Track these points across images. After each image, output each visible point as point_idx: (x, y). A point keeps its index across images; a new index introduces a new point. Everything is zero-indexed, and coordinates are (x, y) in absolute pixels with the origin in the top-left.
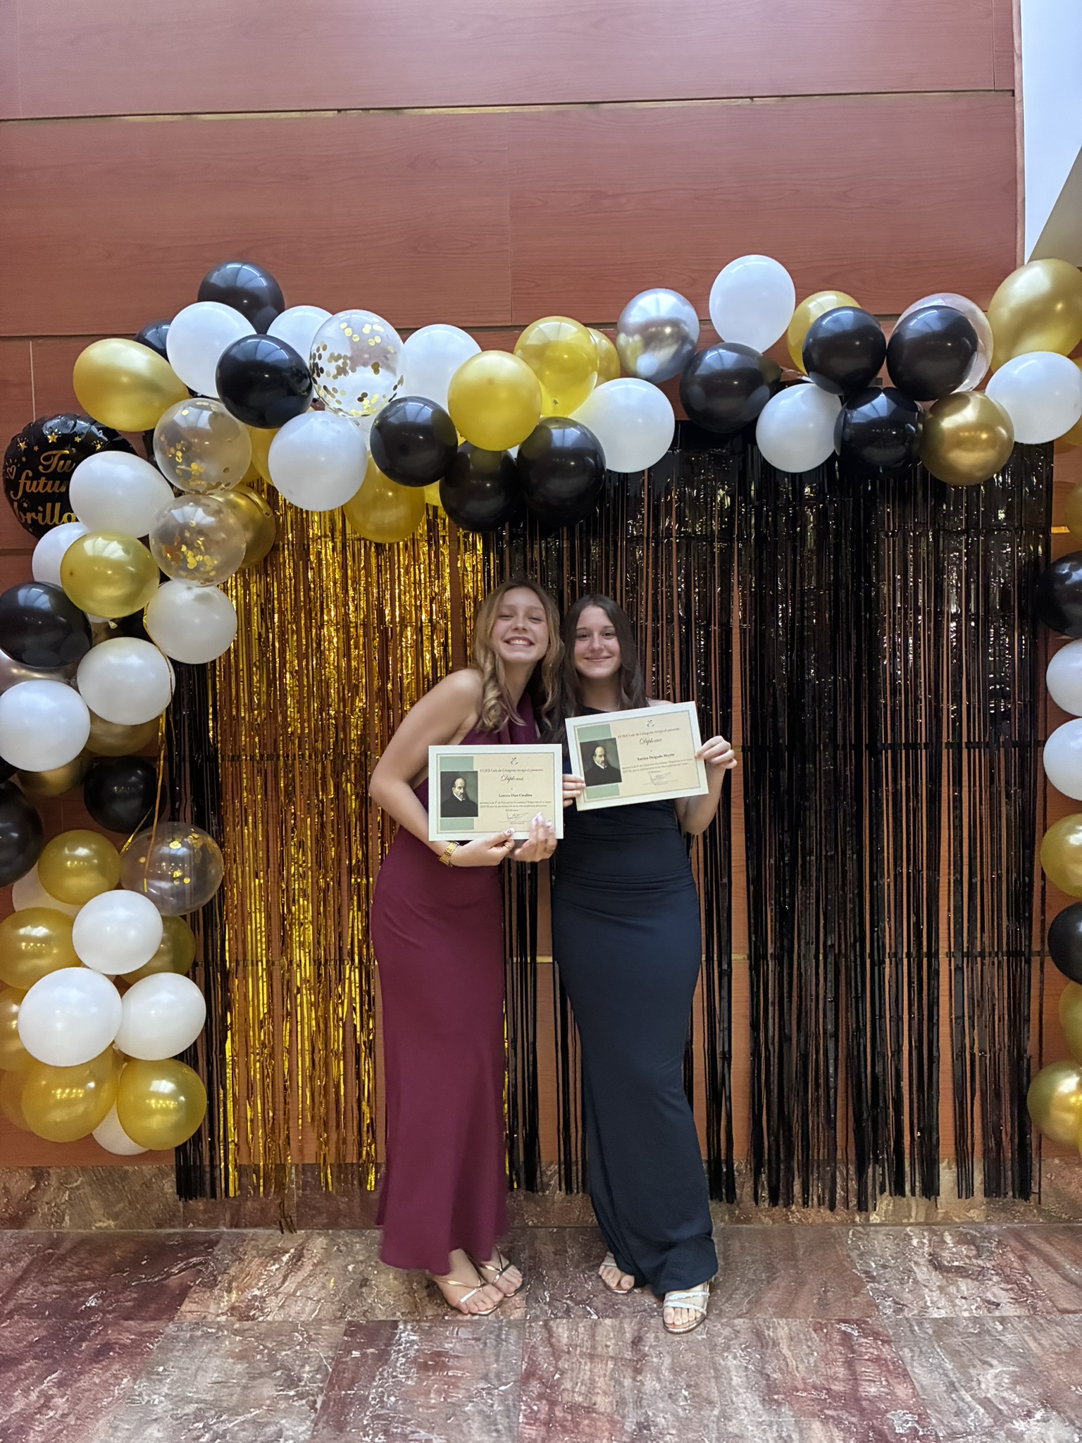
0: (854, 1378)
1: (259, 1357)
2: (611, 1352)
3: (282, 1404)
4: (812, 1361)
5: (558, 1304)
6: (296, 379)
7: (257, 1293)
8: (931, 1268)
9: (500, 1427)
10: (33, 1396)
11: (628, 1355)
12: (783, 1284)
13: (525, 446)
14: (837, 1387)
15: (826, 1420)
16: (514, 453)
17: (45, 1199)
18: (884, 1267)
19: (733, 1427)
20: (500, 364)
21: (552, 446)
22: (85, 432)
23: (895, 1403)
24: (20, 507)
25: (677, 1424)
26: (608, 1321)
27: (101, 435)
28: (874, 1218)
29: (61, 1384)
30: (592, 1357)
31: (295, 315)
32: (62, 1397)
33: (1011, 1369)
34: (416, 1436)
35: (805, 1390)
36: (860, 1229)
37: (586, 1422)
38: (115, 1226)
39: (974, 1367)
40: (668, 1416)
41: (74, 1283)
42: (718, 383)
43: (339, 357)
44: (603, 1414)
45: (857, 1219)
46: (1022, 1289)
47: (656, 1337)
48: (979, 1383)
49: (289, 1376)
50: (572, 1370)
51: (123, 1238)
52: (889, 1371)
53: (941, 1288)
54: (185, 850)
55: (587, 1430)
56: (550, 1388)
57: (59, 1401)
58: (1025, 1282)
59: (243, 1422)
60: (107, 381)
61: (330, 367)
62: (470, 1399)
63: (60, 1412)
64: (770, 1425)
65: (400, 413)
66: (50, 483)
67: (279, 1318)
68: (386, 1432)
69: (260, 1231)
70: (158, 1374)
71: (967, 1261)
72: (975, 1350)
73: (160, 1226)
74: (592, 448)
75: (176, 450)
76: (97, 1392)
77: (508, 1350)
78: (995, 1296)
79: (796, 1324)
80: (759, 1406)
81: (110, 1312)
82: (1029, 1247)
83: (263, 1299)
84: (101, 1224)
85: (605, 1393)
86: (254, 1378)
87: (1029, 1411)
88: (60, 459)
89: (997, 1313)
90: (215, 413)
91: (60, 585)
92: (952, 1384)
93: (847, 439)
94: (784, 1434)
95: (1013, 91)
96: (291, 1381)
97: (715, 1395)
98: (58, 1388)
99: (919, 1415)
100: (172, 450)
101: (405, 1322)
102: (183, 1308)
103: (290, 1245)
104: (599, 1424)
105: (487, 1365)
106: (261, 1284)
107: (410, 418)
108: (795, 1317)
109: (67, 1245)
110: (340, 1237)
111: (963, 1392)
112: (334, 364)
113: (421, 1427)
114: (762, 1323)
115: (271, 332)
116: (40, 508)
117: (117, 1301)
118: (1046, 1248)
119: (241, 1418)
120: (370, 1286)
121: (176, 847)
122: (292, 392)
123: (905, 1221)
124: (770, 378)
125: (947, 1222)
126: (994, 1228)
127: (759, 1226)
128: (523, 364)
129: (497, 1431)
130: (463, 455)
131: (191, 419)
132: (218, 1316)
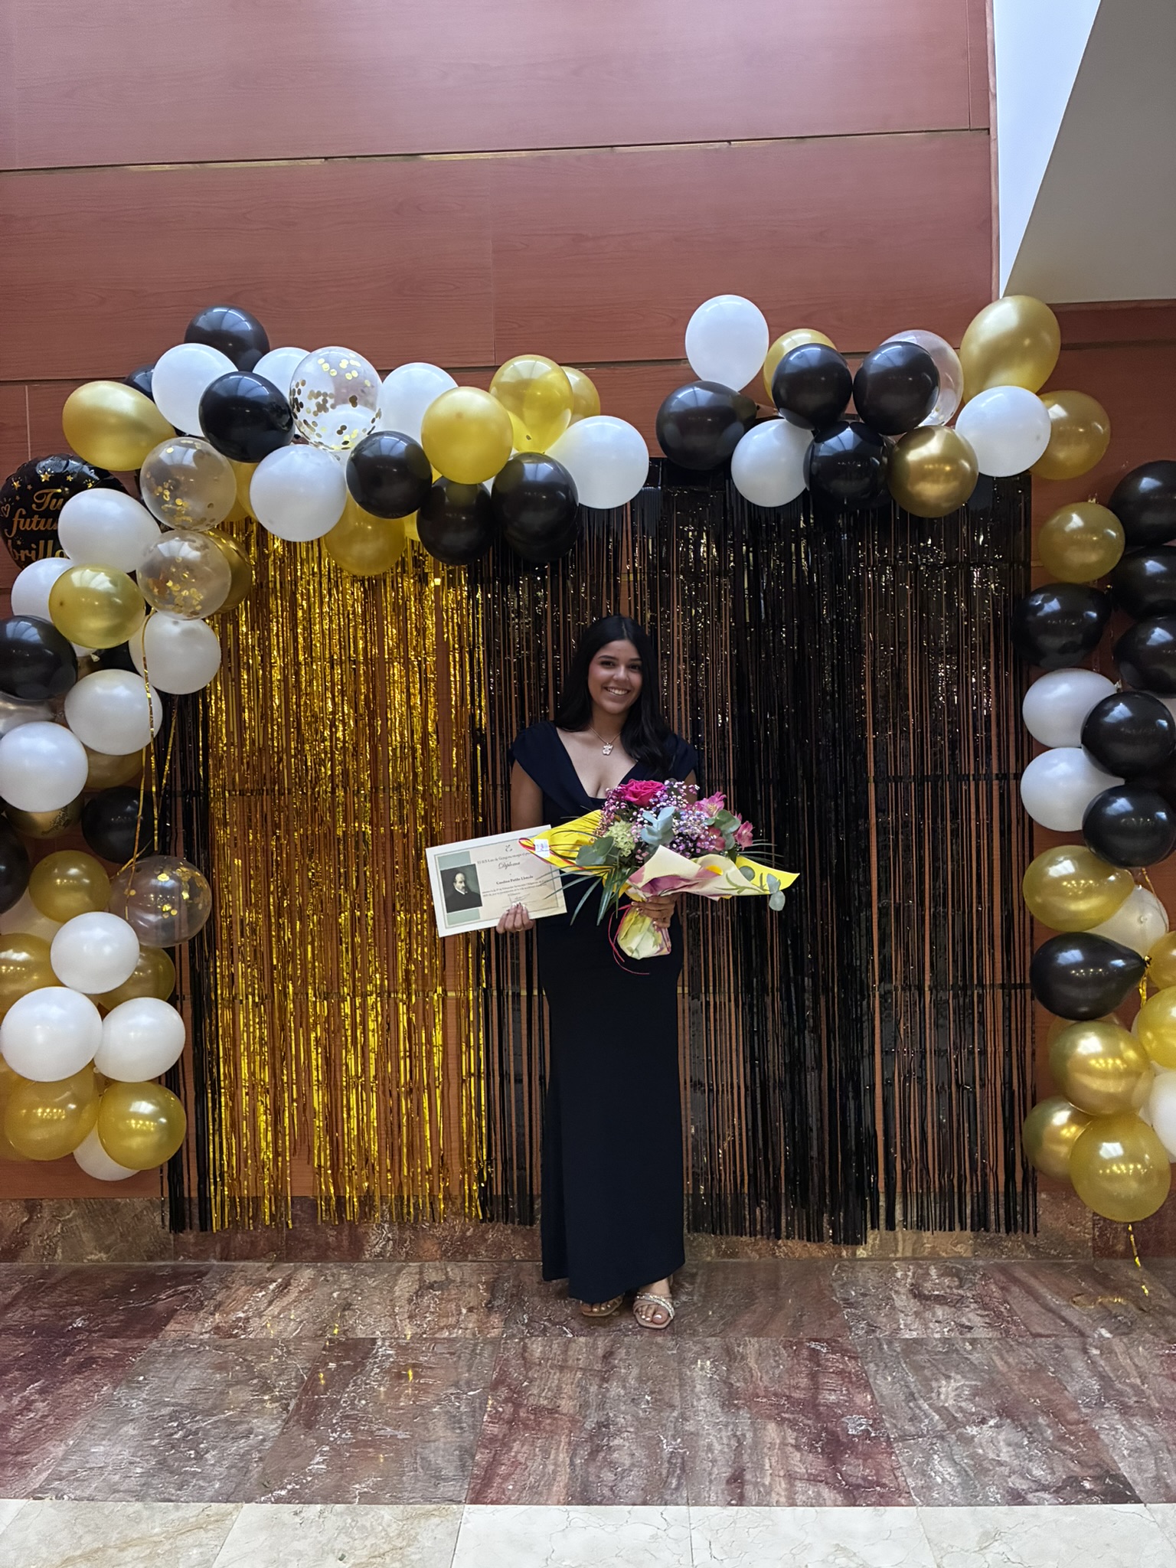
0: (816, 1387)
1: (238, 1368)
2: (581, 1364)
3: (256, 1407)
4: (777, 1372)
5: (536, 1325)
6: (275, 415)
7: (242, 1315)
8: (910, 1296)
9: (465, 1425)
10: (16, 1401)
11: (598, 1367)
12: (761, 1309)
13: (500, 478)
14: (797, 1395)
15: (781, 1422)
16: (489, 485)
17: (38, 1232)
18: (864, 1295)
19: (689, 1427)
20: (473, 400)
21: (524, 480)
22: (76, 471)
23: (851, 1408)
24: (14, 545)
25: (635, 1423)
26: (582, 1339)
27: (93, 475)
28: (861, 1252)
29: (42, 1391)
30: (562, 1368)
31: (279, 356)
32: (43, 1401)
33: (973, 1383)
34: (382, 1432)
35: (765, 1397)
36: (847, 1263)
37: (548, 1421)
38: (108, 1258)
39: (937, 1380)
40: (629, 1417)
41: (63, 1307)
42: (690, 420)
43: (318, 394)
44: (565, 1415)
45: (844, 1253)
46: (999, 1315)
47: (628, 1353)
48: (939, 1394)
49: (265, 1383)
50: (541, 1379)
51: (115, 1269)
52: (851, 1382)
53: (917, 1314)
54: (173, 882)
55: (548, 1428)
56: (518, 1393)
57: (41, 1406)
58: (1003, 1310)
59: (216, 1422)
60: (96, 422)
61: (310, 405)
62: (438, 1402)
63: (40, 1414)
64: (726, 1425)
65: (376, 445)
66: (43, 520)
67: (261, 1336)
68: (354, 1431)
69: (250, 1264)
70: (138, 1382)
71: (948, 1291)
72: (940, 1366)
73: (150, 1259)
74: (564, 483)
75: (164, 489)
76: (78, 1397)
77: (481, 1362)
78: (969, 1320)
79: (765, 1342)
80: (718, 1409)
81: (95, 1332)
82: (1016, 1281)
83: (247, 1319)
84: (93, 1257)
85: (570, 1398)
86: (230, 1386)
87: (984, 1418)
88: (52, 498)
89: (969, 1336)
90: (199, 451)
91: (48, 619)
92: (912, 1394)
93: (814, 472)
94: (738, 1433)
95: (988, 129)
96: (266, 1388)
97: (677, 1401)
98: (40, 1394)
99: (875, 1420)
100: (160, 489)
101: (384, 1339)
102: (168, 1328)
103: (277, 1275)
104: (561, 1423)
105: (459, 1374)
106: (246, 1308)
107: (385, 452)
108: (768, 1336)
109: (59, 1275)
110: (328, 1269)
111: (921, 1401)
112: (314, 401)
113: (387, 1424)
114: (732, 1340)
115: (255, 371)
116: (34, 546)
117: (104, 1322)
118: (1033, 1282)
119: (215, 1418)
120: (354, 1310)
121: (164, 879)
122: (272, 427)
123: (892, 1255)
124: (745, 414)
125: (934, 1258)
126: (981, 1263)
127: (745, 1260)
128: (496, 402)
129: (461, 1428)
130: (439, 489)
131: (177, 459)
132: (202, 1334)
